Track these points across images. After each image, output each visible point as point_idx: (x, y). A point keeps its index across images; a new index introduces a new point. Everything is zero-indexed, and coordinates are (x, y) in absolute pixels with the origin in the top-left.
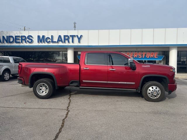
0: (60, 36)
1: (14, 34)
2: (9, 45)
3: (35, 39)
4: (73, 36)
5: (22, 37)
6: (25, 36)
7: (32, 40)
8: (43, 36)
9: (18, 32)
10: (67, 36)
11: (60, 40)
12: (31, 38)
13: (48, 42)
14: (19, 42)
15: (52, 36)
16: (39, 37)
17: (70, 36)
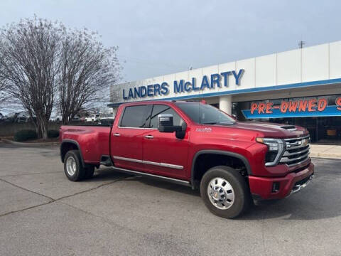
0: (205, 78)
1: (147, 83)
2: (142, 99)
3: (171, 88)
4: (226, 75)
5: (155, 86)
6: (158, 85)
7: (166, 89)
8: (182, 81)
9: (151, 79)
10: (217, 75)
11: (205, 85)
12: (166, 87)
13: (188, 91)
14: (152, 95)
15: (193, 79)
16: (175, 82)
17: (222, 74)
